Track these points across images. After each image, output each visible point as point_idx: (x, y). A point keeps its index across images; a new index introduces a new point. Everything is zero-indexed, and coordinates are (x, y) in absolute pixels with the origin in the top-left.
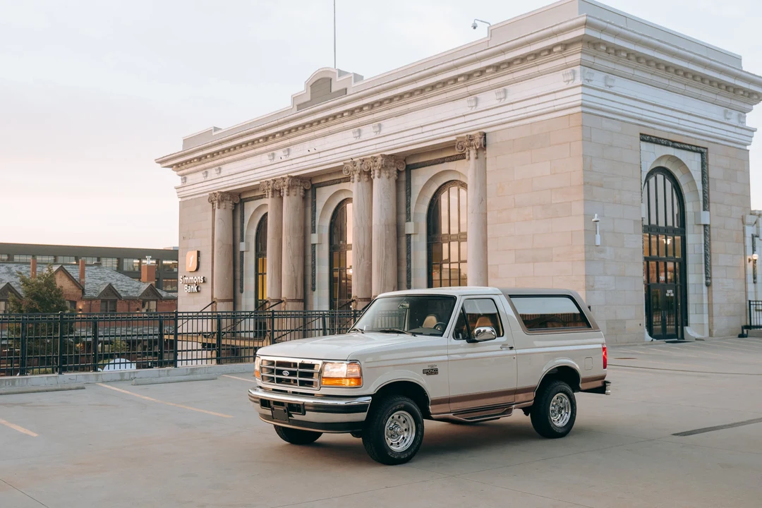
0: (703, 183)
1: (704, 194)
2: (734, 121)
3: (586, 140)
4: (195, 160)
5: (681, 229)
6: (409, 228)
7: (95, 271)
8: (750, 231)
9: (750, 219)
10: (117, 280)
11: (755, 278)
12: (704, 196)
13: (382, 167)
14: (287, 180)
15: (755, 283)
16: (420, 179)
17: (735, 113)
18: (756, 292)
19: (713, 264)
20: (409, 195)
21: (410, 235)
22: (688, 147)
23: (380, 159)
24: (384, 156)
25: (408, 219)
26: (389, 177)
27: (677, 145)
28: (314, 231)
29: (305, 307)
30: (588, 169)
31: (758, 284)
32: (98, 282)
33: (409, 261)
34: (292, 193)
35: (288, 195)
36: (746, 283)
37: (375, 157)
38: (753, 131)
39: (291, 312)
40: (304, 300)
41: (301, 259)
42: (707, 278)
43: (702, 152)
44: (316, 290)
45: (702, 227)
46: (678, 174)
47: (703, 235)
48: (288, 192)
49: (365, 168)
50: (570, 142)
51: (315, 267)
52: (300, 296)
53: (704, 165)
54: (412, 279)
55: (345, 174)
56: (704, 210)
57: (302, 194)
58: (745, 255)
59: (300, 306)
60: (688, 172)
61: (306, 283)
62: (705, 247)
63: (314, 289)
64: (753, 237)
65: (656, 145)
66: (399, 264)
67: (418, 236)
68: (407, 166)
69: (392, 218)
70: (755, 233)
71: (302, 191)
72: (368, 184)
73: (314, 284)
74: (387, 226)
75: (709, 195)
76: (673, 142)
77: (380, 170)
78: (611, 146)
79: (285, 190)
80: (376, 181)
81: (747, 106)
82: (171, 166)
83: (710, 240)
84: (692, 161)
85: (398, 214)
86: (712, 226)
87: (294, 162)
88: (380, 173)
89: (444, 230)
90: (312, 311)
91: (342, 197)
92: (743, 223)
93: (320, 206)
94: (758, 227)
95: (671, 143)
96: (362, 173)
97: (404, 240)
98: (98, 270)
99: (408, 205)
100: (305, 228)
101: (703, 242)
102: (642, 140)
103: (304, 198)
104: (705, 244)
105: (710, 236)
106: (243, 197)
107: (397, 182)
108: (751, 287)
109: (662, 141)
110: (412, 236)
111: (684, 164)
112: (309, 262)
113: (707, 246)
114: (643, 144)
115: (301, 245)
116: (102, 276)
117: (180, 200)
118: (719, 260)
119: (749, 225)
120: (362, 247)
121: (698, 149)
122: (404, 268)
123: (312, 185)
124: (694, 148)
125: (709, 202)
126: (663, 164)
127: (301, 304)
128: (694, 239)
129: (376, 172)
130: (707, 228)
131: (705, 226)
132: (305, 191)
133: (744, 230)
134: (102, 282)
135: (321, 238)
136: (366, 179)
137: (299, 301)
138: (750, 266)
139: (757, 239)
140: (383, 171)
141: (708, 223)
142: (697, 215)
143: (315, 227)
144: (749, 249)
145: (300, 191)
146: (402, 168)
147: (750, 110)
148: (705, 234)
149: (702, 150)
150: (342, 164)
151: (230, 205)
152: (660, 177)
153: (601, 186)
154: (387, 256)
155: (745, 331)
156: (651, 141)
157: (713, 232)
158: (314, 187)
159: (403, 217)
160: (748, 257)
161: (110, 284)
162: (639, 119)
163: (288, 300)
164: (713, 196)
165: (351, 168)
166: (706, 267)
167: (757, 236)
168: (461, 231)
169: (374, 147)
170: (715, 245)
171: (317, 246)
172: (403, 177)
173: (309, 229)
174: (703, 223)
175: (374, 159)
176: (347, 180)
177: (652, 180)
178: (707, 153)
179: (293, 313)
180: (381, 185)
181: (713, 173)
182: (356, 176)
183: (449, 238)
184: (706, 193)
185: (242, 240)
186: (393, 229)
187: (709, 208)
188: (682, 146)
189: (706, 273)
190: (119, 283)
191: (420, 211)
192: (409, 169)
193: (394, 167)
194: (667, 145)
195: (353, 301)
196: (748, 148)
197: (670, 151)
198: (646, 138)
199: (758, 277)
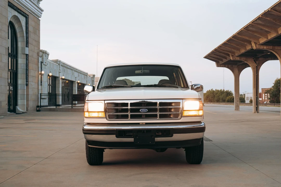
0: (27, 32)
2: (37, 4)
8: (40, 59)
9: (41, 54)
11: (41, 82)
12: (26, 40)
15: (41, 85)
18: (41, 89)
19: (29, 75)
22: (22, 13)
27: (19, 11)
31: (43, 86)
36: (38, 85)
42: (26, 81)
46: (16, 26)
47: (25, 59)
53: (27, 23)
56: (26, 47)
58: (38, 71)
60: (21, 26)
64: (42, 63)
65: (12, 9)
70: (42, 61)
75: (28, 40)
76: (18, 9)
83: (28, 62)
84: (23, 20)
86: (30, 55)
92: (38, 56)
94: (43, 58)
101: (25, 63)
102: (8, 5)
104: (26, 64)
105: (28, 60)
108: (40, 87)
109: (15, 8)
111: (21, 22)
119: (40, 57)
121: (26, 15)
124: (24, 14)
125: (29, 43)
126: (11, 20)
130: (28, 56)
131: (27, 55)
133: (38, 59)
138: (40, 77)
139: (42, 64)
141: (28, 54)
144: (40, 68)
148: (27, 59)
155: (38, 109)
157: (30, 58)
160: (40, 72)
164: (30, 40)
166: (26, 76)
170: (30, 65)
174: (26, 53)
178: (28, 17)
184: (27, 38)
187: (28, 46)
194: (15, 10)
197: (16, 14)
198: (11, 5)
199: (43, 82)
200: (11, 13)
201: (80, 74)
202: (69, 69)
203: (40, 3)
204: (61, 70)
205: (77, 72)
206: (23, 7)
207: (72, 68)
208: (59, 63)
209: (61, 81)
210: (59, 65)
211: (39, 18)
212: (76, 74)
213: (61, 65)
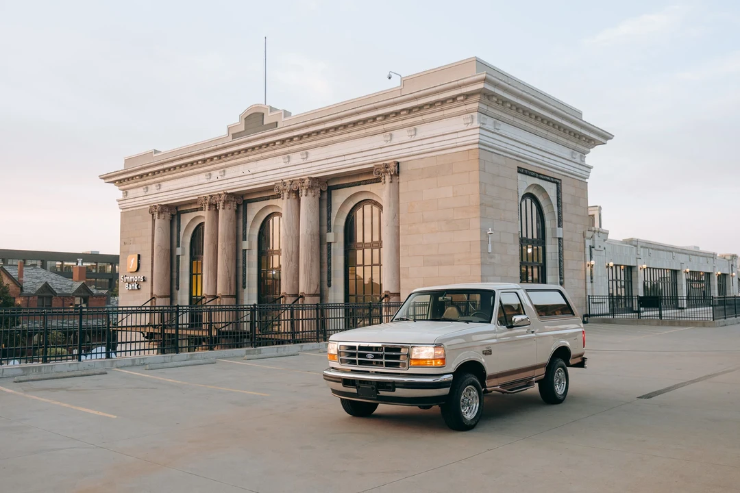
0: (558, 206)
1: (558, 214)
2: (578, 160)
3: (482, 170)
4: (137, 177)
5: (541, 241)
6: (330, 237)
7: (32, 271)
8: (588, 243)
9: (589, 234)
10: (52, 279)
11: (592, 278)
12: (559, 216)
13: (309, 188)
14: (223, 196)
15: (591, 282)
16: (339, 198)
17: (579, 154)
18: (592, 289)
19: (565, 268)
20: (329, 211)
21: (331, 243)
22: (548, 178)
23: (307, 180)
24: (310, 178)
25: (329, 230)
26: (314, 196)
27: (541, 176)
28: (245, 239)
29: (237, 302)
30: (483, 193)
31: (594, 284)
32: (34, 280)
33: (329, 264)
34: (227, 207)
35: (223, 209)
36: (586, 282)
37: (303, 179)
38: (590, 168)
39: (226, 306)
40: (236, 296)
41: (234, 261)
42: (561, 278)
43: (558, 183)
44: (247, 288)
45: (557, 240)
46: (541, 199)
48: (224, 206)
49: (294, 188)
50: (469, 172)
51: (245, 269)
52: (233, 293)
53: (559, 192)
54: (332, 279)
55: (276, 192)
56: (559, 226)
57: (235, 208)
58: (585, 261)
59: (233, 301)
60: (548, 199)
61: (238, 282)
62: (559, 255)
63: (244, 287)
64: (591, 248)
65: (528, 177)
66: (321, 267)
67: (337, 244)
68: (329, 187)
69: (316, 230)
70: (592, 245)
71: (235, 205)
72: (296, 201)
73: (244, 283)
74: (312, 235)
75: (562, 215)
76: (539, 174)
77: (307, 189)
78: (498, 176)
79: (221, 204)
80: (303, 199)
81: (587, 149)
82: (114, 182)
83: (563, 250)
84: (551, 189)
85: (321, 225)
86: (564, 239)
87: (230, 181)
88: (307, 192)
89: (359, 240)
90: (244, 305)
91: (270, 211)
92: (584, 237)
93: (250, 218)
94: (593, 240)
95: (537, 175)
96: (291, 191)
97: (325, 247)
98: (34, 270)
99: (329, 218)
100: (238, 236)
102: (519, 172)
103: (237, 212)
104: (559, 252)
105: (562, 246)
106: (179, 210)
107: (320, 200)
108: (589, 285)
109: (532, 174)
110: (332, 245)
111: (546, 192)
112: (241, 264)
113: (561, 254)
114: (519, 175)
115: (234, 251)
116: (39, 276)
117: (121, 210)
118: (568, 265)
119: (588, 238)
120: (290, 253)
121: (555, 180)
122: (325, 269)
123: (244, 201)
124: (552, 179)
125: (562, 221)
126: (531, 191)
127: (234, 299)
128: (551, 248)
129: (304, 191)
130: (561, 240)
131: (559, 238)
132: (238, 205)
133: (584, 243)
134: (38, 281)
135: (250, 245)
136: (294, 197)
137: (232, 296)
138: (588, 269)
139: (593, 249)
140: (309, 191)
141: (562, 237)
142: (554, 231)
143: (246, 235)
144: (588, 256)
145: (233, 206)
146: (325, 189)
147: (589, 152)
148: (559, 245)
149: (558, 181)
150: (273, 183)
151: (168, 216)
152: (529, 201)
153: (492, 206)
154: (312, 260)
155: (585, 319)
156: (525, 174)
157: (565, 243)
158: (245, 203)
159: (325, 228)
160: (588, 263)
161: (46, 283)
162: (517, 156)
163: (223, 296)
164: (565, 216)
165: (281, 187)
166: (560, 270)
167: (593, 247)
168: (374, 240)
169: (302, 171)
170: (566, 254)
171: (247, 251)
172: (325, 196)
173: (241, 237)
175: (302, 181)
176: (278, 196)
177: (523, 203)
178: (561, 183)
179: (227, 307)
180: (307, 202)
181: (564, 199)
182: (286, 194)
183: (364, 246)
184: (560, 213)
185: (178, 246)
186: (317, 237)
187: (562, 225)
188: (545, 177)
189: (560, 275)
190: (54, 282)
191: (339, 223)
192: (330, 189)
193: (318, 187)
194: (535, 176)
195: (282, 297)
196: (587, 180)
197: (537, 181)
198: (521, 171)
199: (594, 278)
200: (525, 183)
201: (691, 257)
202: (663, 250)
203: (585, 157)
204: (642, 254)
205: (686, 254)
206: (549, 169)
207: (671, 249)
208: (635, 243)
209: (641, 273)
210: (636, 246)
211: (585, 178)
212: (683, 258)
213: (642, 247)
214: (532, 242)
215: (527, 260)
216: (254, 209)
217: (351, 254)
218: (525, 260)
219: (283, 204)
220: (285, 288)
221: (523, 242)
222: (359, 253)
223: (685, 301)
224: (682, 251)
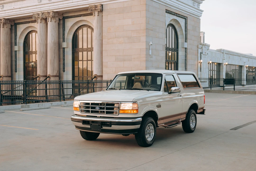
0: (185, 31)
1: (185, 35)
2: (196, 7)
3: (147, 11)
5: (176, 49)
6: (64, 45)
8: (200, 51)
9: (200, 46)
11: (201, 69)
12: (185, 36)
13: (53, 17)
14: (3, 20)
15: (200, 71)
16: (69, 23)
17: (197, 4)
18: (201, 75)
19: (188, 63)
20: (64, 30)
21: (65, 48)
22: (181, 16)
23: (51, 13)
24: (53, 12)
25: (64, 41)
26: (55, 22)
27: (178, 15)
28: (16, 45)
29: (12, 80)
30: (147, 23)
31: (202, 72)
33: (64, 60)
34: (5, 26)
35: (3, 27)
36: (198, 71)
37: (49, 12)
38: (202, 11)
39: (5, 81)
40: (12, 76)
41: (10, 57)
42: (185, 69)
43: (185, 18)
44: (17, 72)
45: (184, 49)
46: (177, 27)
47: (184, 52)
48: (3, 26)
49: (44, 17)
50: (141, 11)
51: (16, 61)
52: (9, 75)
53: (186, 23)
54: (66, 68)
55: (33, 19)
56: (185, 42)
57: (10, 27)
58: (198, 60)
59: (10, 79)
60: (180, 27)
61: (12, 68)
62: (185, 57)
63: (16, 72)
64: (201, 53)
65: (170, 15)
66: (59, 61)
67: (68, 49)
68: (63, 17)
69: (57, 40)
70: (201, 52)
71: (10, 26)
72: (45, 24)
73: (16, 69)
74: (54, 43)
75: (187, 36)
76: (176, 14)
77: (51, 18)
78: (156, 14)
80: (49, 23)
81: (201, 1)
83: (187, 54)
84: (182, 22)
85: (59, 38)
86: (188, 48)
87: (6, 12)
88: (51, 20)
89: (80, 46)
90: (15, 81)
91: (30, 30)
92: (198, 48)
93: (19, 33)
94: (202, 50)
95: (175, 14)
96: (42, 19)
97: (62, 50)
99: (64, 35)
100: (12, 43)
101: (184, 55)
102: (166, 12)
103: (11, 29)
104: (185, 55)
105: (187, 52)
107: (59, 24)
108: (199, 72)
109: (173, 13)
110: (66, 49)
111: (179, 23)
112: (14, 59)
113: (186, 56)
114: (166, 14)
115: (10, 51)
118: (189, 62)
119: (200, 48)
120: (42, 53)
121: (184, 17)
122: (62, 62)
123: (15, 23)
124: (183, 17)
125: (187, 39)
126: (172, 23)
127: (10, 78)
128: (181, 53)
129: (50, 19)
130: (186, 49)
131: (185, 48)
132: (12, 26)
133: (198, 51)
135: (19, 48)
136: (44, 22)
137: (9, 77)
138: (199, 64)
139: (202, 54)
140: (53, 19)
141: (187, 47)
142: (183, 44)
143: (16, 43)
144: (199, 58)
145: (9, 26)
146: (61, 18)
147: (202, 3)
148: (185, 52)
149: (186, 17)
150: (32, 14)
152: (171, 28)
153: (152, 30)
154: (54, 57)
156: (169, 13)
157: (188, 51)
158: (16, 25)
159: (62, 40)
160: (199, 61)
162: (166, 3)
163: (4, 76)
164: (188, 37)
165: (37, 16)
166: (185, 65)
167: (202, 53)
168: (88, 47)
169: (48, 7)
170: (189, 56)
171: (17, 52)
172: (62, 22)
173: (14, 44)
174: (185, 47)
175: (49, 13)
176: (35, 21)
177: (168, 29)
178: (187, 19)
179: (6, 82)
180: (52, 25)
181: (189, 27)
182: (39, 20)
183: (83, 50)
184: (186, 35)
186: (57, 45)
187: (187, 41)
188: (179, 16)
189: (185, 67)
191: (69, 37)
192: (64, 18)
193: (58, 17)
194: (174, 15)
195: (38, 77)
196: (200, 18)
197: (175, 17)
198: (168, 12)
199: (202, 69)
200: (169, 18)
201: (250, 59)
202: (236, 55)
203: (200, 5)
204: (226, 57)
205: (247, 57)
206: (181, 11)
207: (240, 55)
208: (223, 51)
209: (225, 67)
210: (223, 53)
211: (199, 17)
212: (245, 60)
213: (226, 53)
214: (172, 50)
215: (169, 59)
216: (21, 28)
217: (76, 55)
218: (168, 59)
219: (38, 26)
220: (39, 72)
221: (167, 49)
222: (80, 54)
223: (245, 81)
224: (245, 56)
